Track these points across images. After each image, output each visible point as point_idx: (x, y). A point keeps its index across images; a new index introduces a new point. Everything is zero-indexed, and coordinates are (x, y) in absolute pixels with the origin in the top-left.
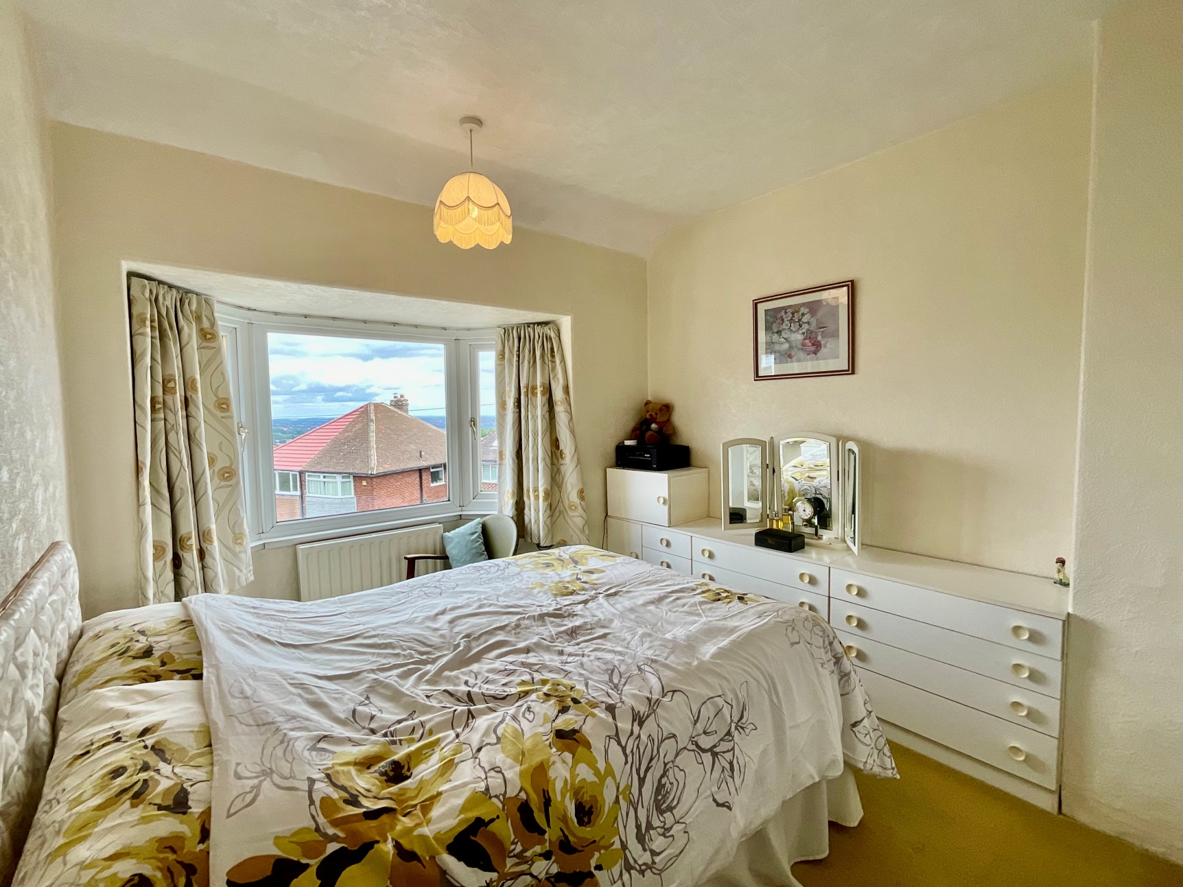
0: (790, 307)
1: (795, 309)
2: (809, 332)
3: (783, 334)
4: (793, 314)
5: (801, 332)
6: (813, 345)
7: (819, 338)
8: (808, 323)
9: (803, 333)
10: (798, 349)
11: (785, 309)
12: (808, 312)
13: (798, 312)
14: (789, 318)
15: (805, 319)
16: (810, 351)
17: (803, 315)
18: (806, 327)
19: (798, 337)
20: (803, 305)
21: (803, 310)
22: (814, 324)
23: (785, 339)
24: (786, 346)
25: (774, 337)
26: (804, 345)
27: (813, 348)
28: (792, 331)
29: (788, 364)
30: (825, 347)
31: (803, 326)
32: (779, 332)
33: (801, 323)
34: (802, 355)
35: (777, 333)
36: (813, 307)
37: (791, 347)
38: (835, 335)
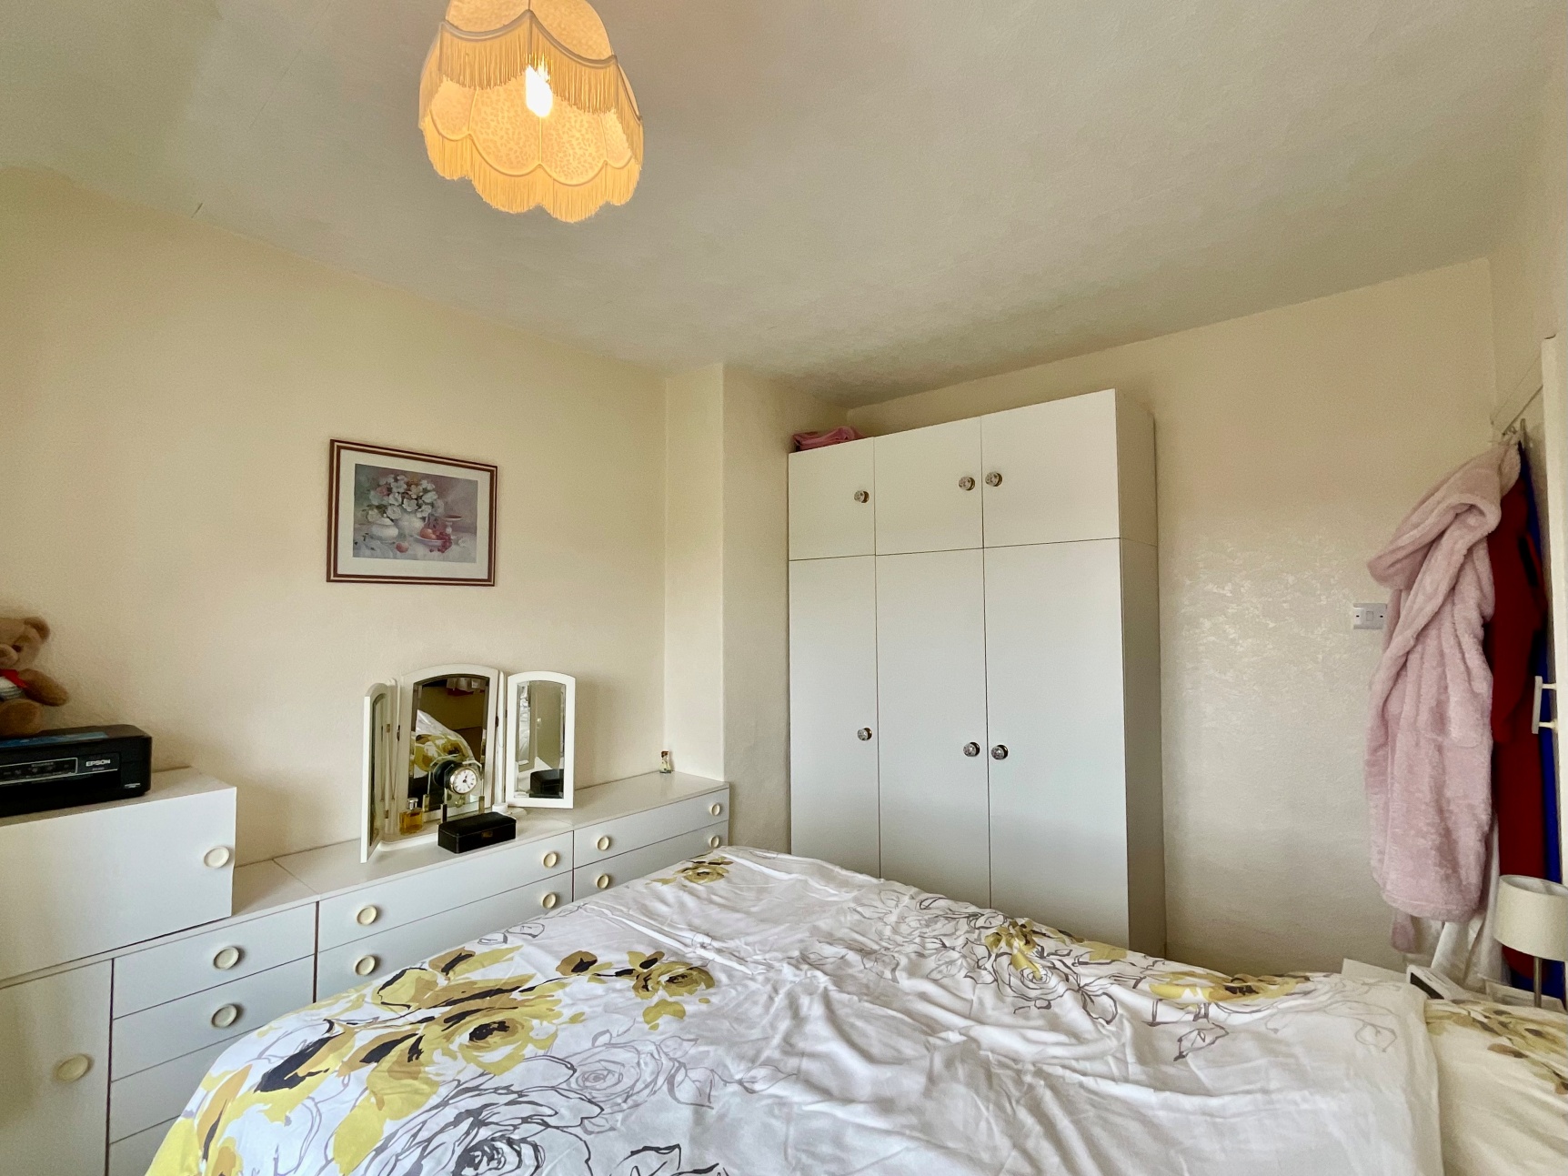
0: (404, 473)
1: (413, 480)
2: (432, 519)
3: (389, 512)
4: (409, 484)
5: (419, 515)
6: (438, 538)
7: (449, 530)
8: (432, 505)
9: (424, 519)
10: (417, 541)
11: (396, 474)
12: (434, 490)
13: (417, 485)
14: (402, 490)
15: (429, 498)
16: (434, 546)
17: (426, 491)
18: (427, 510)
19: (415, 523)
20: (427, 476)
21: (425, 484)
22: (440, 511)
23: (392, 520)
24: (393, 532)
25: (370, 512)
26: (423, 535)
27: (439, 543)
28: (405, 510)
29: (398, 561)
30: (457, 544)
31: (424, 507)
32: (382, 509)
33: (420, 501)
34: (421, 550)
35: (378, 507)
36: (441, 484)
37: (402, 536)
38: (472, 530)
